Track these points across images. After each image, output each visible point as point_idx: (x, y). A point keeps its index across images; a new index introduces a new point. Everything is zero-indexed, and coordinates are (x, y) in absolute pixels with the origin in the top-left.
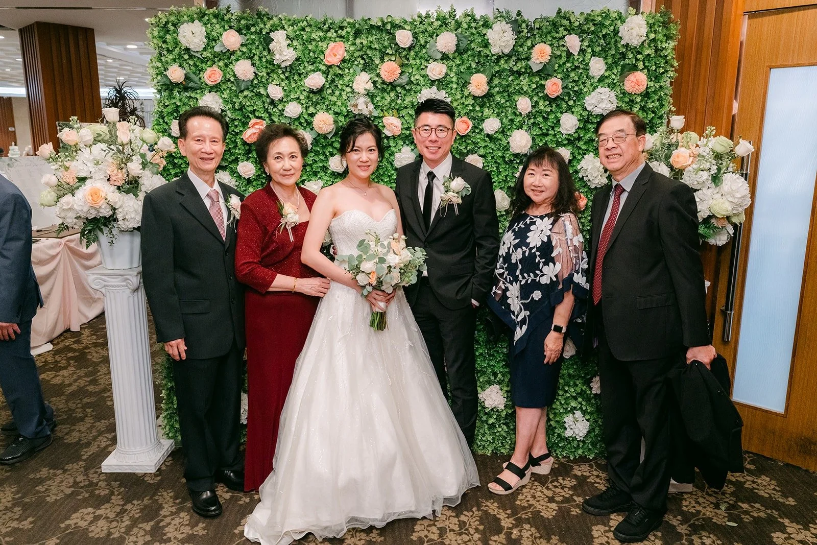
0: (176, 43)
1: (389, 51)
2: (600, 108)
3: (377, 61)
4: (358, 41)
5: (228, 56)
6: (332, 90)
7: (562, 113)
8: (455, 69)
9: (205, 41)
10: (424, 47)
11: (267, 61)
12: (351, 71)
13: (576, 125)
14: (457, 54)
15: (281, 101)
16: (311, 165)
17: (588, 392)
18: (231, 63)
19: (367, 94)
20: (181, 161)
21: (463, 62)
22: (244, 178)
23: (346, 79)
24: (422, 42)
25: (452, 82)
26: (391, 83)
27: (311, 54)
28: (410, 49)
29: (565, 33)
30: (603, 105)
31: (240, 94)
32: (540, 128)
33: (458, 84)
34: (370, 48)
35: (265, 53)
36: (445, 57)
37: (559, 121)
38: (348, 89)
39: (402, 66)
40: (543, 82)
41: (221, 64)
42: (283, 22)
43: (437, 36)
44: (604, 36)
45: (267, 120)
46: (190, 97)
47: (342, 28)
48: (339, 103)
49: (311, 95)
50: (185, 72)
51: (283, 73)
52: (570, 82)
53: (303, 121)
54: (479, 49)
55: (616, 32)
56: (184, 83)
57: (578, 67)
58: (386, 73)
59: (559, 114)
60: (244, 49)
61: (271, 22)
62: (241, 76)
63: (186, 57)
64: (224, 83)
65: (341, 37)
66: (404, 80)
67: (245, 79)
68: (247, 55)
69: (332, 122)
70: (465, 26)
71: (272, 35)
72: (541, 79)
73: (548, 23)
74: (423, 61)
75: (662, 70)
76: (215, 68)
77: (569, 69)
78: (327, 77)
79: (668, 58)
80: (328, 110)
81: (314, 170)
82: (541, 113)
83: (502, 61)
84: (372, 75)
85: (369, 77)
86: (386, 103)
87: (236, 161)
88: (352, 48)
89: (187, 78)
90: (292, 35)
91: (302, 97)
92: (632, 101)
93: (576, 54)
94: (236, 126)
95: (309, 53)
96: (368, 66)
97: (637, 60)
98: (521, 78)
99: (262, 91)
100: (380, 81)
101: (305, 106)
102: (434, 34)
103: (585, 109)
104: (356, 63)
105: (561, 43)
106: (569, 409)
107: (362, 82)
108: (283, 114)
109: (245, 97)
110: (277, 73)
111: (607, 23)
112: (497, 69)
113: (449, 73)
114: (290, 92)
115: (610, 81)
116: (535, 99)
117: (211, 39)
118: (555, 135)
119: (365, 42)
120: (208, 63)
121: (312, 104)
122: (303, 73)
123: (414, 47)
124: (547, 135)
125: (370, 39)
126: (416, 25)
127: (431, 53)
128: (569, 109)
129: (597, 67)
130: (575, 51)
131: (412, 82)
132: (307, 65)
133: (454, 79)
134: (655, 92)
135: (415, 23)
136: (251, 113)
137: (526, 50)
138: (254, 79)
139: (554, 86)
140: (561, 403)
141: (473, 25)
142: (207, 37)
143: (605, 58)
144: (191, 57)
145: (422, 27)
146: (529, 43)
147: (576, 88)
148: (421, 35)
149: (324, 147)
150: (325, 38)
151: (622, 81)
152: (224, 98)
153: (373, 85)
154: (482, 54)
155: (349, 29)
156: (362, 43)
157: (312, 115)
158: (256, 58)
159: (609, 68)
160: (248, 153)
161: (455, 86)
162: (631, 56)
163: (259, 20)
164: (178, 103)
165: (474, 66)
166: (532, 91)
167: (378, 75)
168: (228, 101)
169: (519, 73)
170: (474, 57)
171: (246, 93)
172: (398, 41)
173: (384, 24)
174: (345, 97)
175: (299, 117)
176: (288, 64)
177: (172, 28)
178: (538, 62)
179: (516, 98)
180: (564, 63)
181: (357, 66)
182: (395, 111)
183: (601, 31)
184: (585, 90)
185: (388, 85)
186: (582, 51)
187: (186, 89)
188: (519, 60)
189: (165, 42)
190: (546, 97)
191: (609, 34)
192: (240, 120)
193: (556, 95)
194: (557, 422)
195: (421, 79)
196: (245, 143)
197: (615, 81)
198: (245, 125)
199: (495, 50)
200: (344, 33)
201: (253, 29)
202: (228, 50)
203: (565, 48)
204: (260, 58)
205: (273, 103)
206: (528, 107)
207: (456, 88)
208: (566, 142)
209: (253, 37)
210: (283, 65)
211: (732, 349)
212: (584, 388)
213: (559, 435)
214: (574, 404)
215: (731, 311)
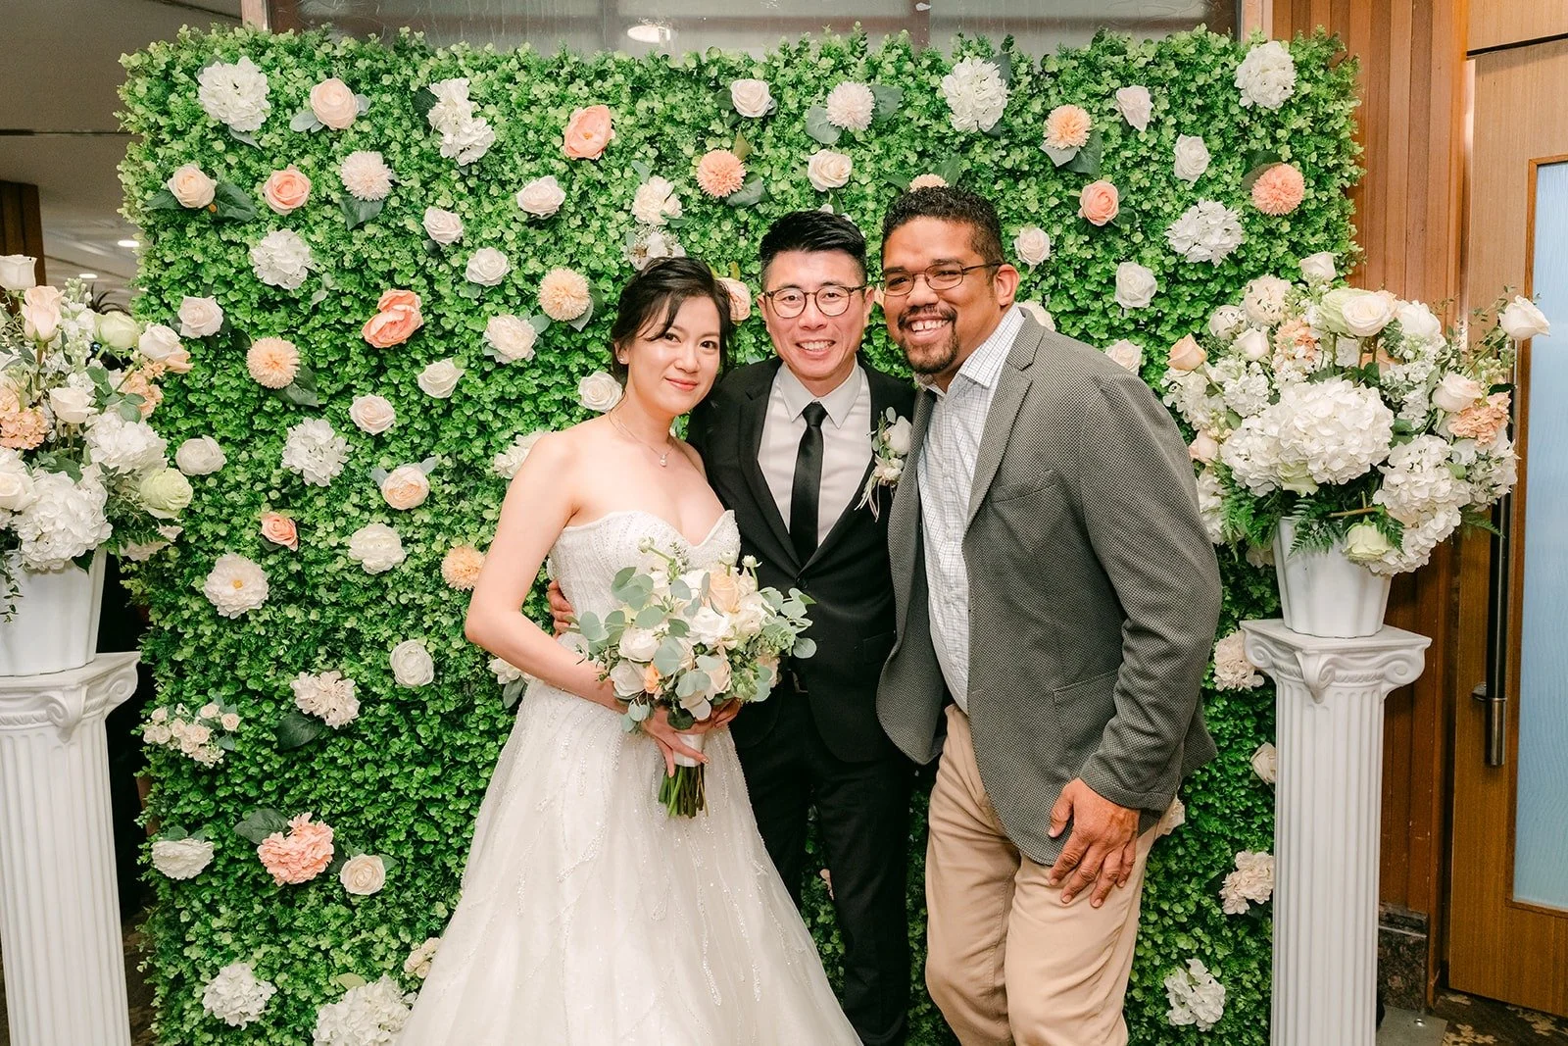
0: (196, 115)
1: (716, 126)
2: (1206, 247)
3: (689, 151)
4: (642, 105)
5: (323, 143)
6: (583, 219)
7: (1118, 262)
8: (870, 167)
9: (268, 105)
10: (796, 117)
11: (421, 155)
12: (628, 173)
13: (1151, 288)
14: (873, 134)
15: (458, 245)
16: (534, 398)
17: (1216, 912)
18: (333, 159)
19: (668, 227)
20: (204, 397)
21: (888, 150)
22: (368, 435)
23: (617, 192)
24: (793, 106)
25: (864, 198)
26: (722, 201)
27: (531, 135)
28: (767, 119)
29: (1117, 83)
30: (1213, 240)
31: (355, 233)
32: (1071, 297)
33: (878, 201)
34: (670, 119)
35: (417, 135)
36: (846, 140)
37: (1112, 281)
38: (622, 216)
39: (748, 159)
40: (1073, 193)
41: (308, 161)
42: (461, 62)
43: (827, 91)
44: (1201, 91)
45: (424, 292)
46: (231, 243)
47: (602, 75)
48: (600, 249)
49: (532, 231)
50: (215, 182)
51: (463, 179)
52: (1133, 193)
53: (511, 292)
54: (922, 122)
55: (1229, 83)
56: (213, 208)
57: (1147, 160)
58: (712, 176)
59: (1112, 263)
60: (366, 127)
61: (432, 62)
62: (357, 188)
63: (219, 146)
64: (314, 208)
65: (602, 96)
66: (755, 190)
67: (369, 197)
68: (372, 141)
69: (585, 293)
70: (890, 70)
71: (434, 88)
72: (1067, 187)
73: (1076, 64)
74: (794, 151)
75: (1331, 162)
76: (292, 170)
77: (1129, 164)
78: (569, 188)
79: (1342, 137)
80: (574, 265)
81: (542, 409)
82: (1069, 263)
83: (978, 148)
84: (677, 183)
85: (670, 186)
86: (713, 246)
87: (347, 392)
88: (629, 121)
89: (221, 196)
90: (482, 93)
91: (509, 236)
92: (1270, 232)
93: (1143, 129)
94: (346, 310)
95: (526, 133)
96: (666, 162)
97: (1275, 141)
98: (1022, 185)
99: (410, 224)
100: (696, 196)
101: (516, 256)
102: (821, 87)
103: (1168, 252)
104: (638, 155)
105: (1108, 105)
106: (1174, 956)
107: (655, 199)
108: (462, 279)
109: (369, 239)
110: (447, 181)
111: (1208, 59)
112: (967, 165)
113: (857, 176)
114: (481, 223)
115: (1219, 188)
116: (1057, 230)
117: (283, 105)
118: (1104, 313)
119: (658, 106)
120: (275, 161)
121: (535, 254)
122: (510, 182)
123: (773, 118)
124: (1086, 311)
125: (670, 99)
126: (776, 68)
127: (814, 130)
128: (1134, 253)
129: (1191, 156)
130: (1140, 121)
131: (771, 198)
132: (519, 161)
133: (870, 190)
134: (1318, 211)
135: (775, 64)
136: (383, 278)
137: (1030, 120)
138: (389, 197)
139: (1099, 200)
140: (1155, 944)
141: (909, 67)
142: (274, 97)
143: (1206, 138)
144: (233, 145)
145: (791, 75)
146: (1036, 107)
147: (1146, 206)
148: (788, 92)
149: (564, 354)
150: (563, 99)
151: (1247, 188)
152: (316, 243)
153: (680, 205)
154: (930, 134)
155: (619, 78)
156: (651, 110)
157: (533, 279)
158: (395, 147)
159: (1217, 159)
160: (377, 376)
161: (871, 205)
162: (1262, 132)
163: (402, 60)
164: (199, 258)
165: (913, 159)
166: (1049, 213)
167: (692, 183)
168: (324, 251)
169: (1015, 175)
170: (913, 140)
171: (370, 230)
172: (736, 104)
173: (701, 67)
174: (613, 234)
175: (502, 286)
176: (474, 156)
177: (184, 78)
178: (1062, 145)
179: (1013, 230)
180: (1116, 151)
181: (642, 160)
182: (734, 265)
183: (1193, 80)
184: (1168, 208)
185: (715, 206)
186: (1156, 125)
187: (219, 223)
188: (1014, 144)
189: (166, 113)
190: (1085, 226)
191: (1210, 86)
192: (356, 296)
193: (1110, 217)
194: (1146, 990)
195: (793, 191)
196: (369, 350)
197: (1231, 188)
198: (368, 306)
199: (962, 121)
200: (608, 85)
201: (386, 80)
202: (326, 128)
203: (1117, 117)
204: (405, 148)
205: (436, 252)
206: (1042, 250)
207: (875, 211)
208: (1130, 327)
209: (386, 98)
210: (463, 160)
211: (1506, 783)
212: (1206, 902)
213: (1153, 1022)
214: (1183, 943)
215: (1501, 695)
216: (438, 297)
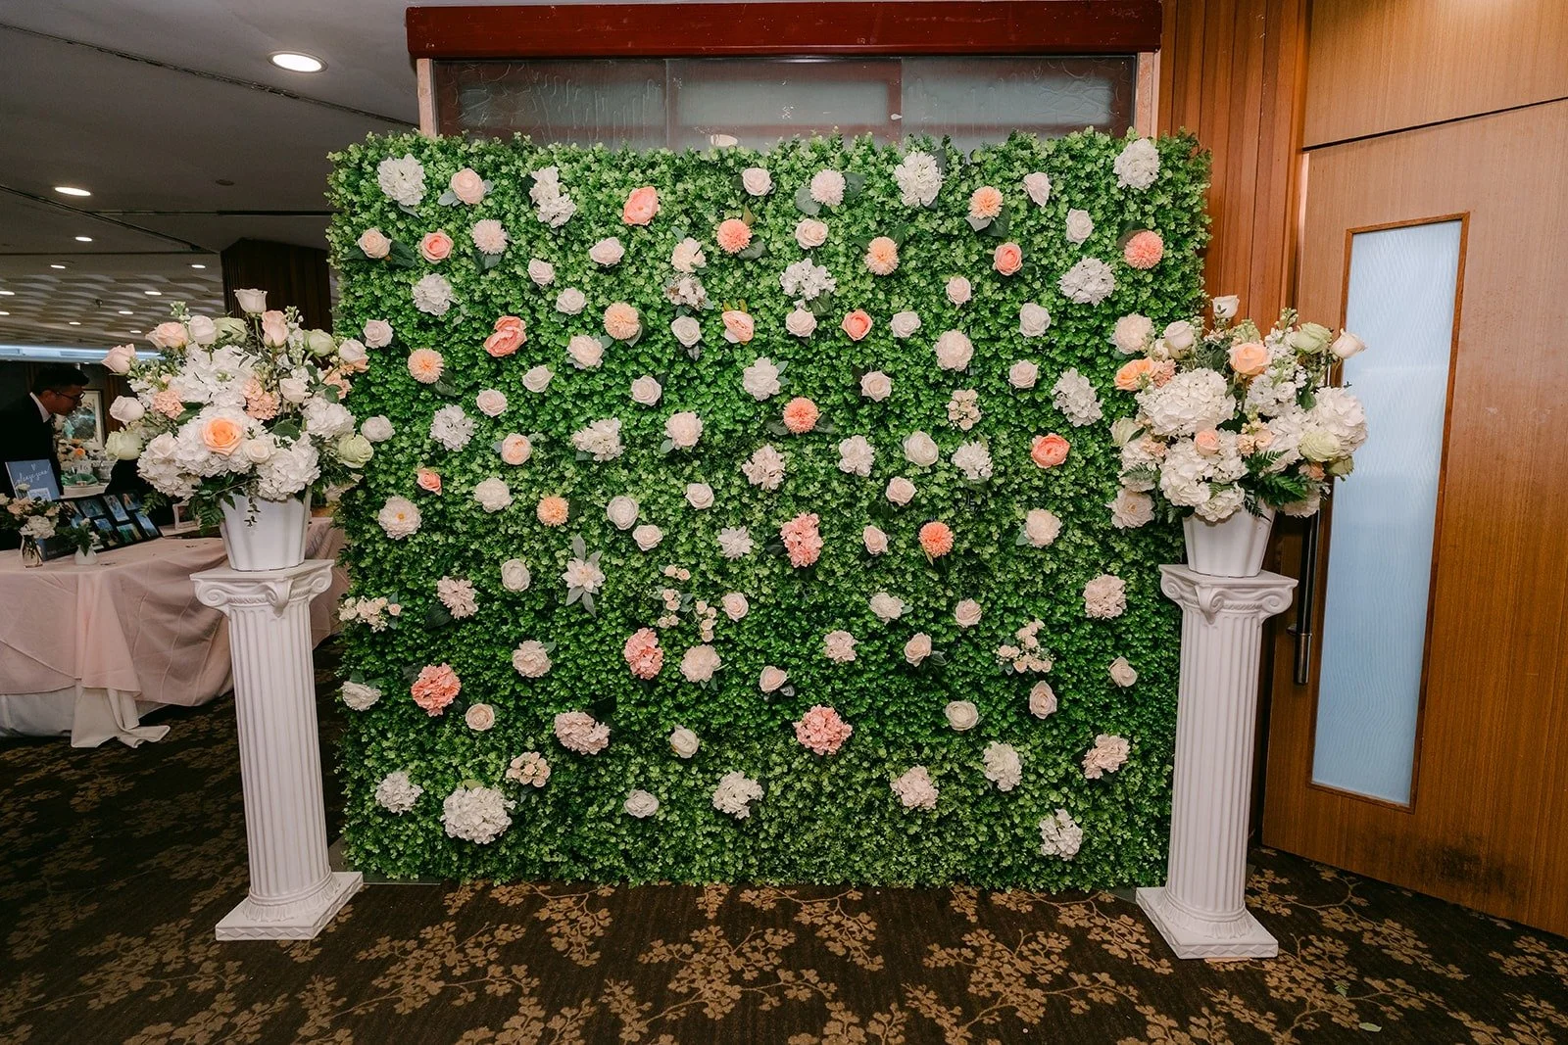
0: (379, 194)
1: (732, 202)
2: (1087, 292)
3: (712, 219)
4: (680, 186)
5: (460, 215)
6: (637, 268)
7: (1022, 303)
8: (841, 232)
9: (424, 187)
10: (790, 196)
11: (527, 223)
12: (669, 235)
13: (1046, 322)
14: (845, 208)
15: (551, 286)
16: (601, 394)
17: (1080, 777)
18: (468, 225)
19: (696, 274)
20: (381, 389)
21: (855, 220)
22: (489, 417)
23: (661, 249)
24: (787, 188)
25: (837, 254)
26: (735, 255)
27: (602, 208)
28: (768, 197)
29: (1024, 171)
30: (1091, 287)
31: (482, 277)
32: (987, 328)
33: (847, 256)
34: (700, 197)
35: (524, 208)
36: (825, 212)
37: (1017, 316)
38: (664, 266)
39: (755, 226)
40: (989, 251)
41: (451, 226)
42: (555, 157)
43: (812, 176)
44: (1089, 177)
45: (527, 318)
46: (399, 283)
47: (653, 165)
48: (648, 289)
49: (601, 276)
50: (390, 241)
51: (555, 238)
52: (1035, 252)
53: (588, 319)
54: (881, 199)
55: (1108, 170)
56: (388, 258)
57: (1045, 228)
58: (727, 238)
59: (1017, 303)
60: (490, 202)
61: (535, 156)
62: (484, 247)
63: (392, 216)
64: (456, 260)
65: (653, 181)
66: (760, 247)
67: (492, 252)
68: (495, 212)
69: (636, 319)
70: (858, 161)
71: (534, 175)
72: (985, 247)
73: (995, 156)
74: (788, 220)
75: (1186, 230)
76: (441, 233)
77: (1033, 230)
78: (628, 246)
79: (1195, 211)
80: (630, 301)
81: (607, 401)
82: (986, 303)
83: (921, 218)
84: (703, 242)
85: (699, 244)
86: (728, 288)
87: (475, 388)
88: (670, 198)
89: (394, 249)
90: (568, 177)
91: (586, 280)
92: (1138, 282)
93: (1043, 204)
94: (476, 330)
95: (598, 207)
96: (697, 228)
97: (1144, 214)
98: (953, 246)
99: (519, 270)
100: (717, 253)
101: (590, 294)
102: (805, 175)
103: (1060, 296)
104: (676, 222)
105: (1018, 187)
106: (1047, 807)
107: (687, 253)
108: (554, 310)
109: (492, 281)
110: (545, 241)
111: (1094, 153)
112: (912, 231)
113: (832, 238)
114: (566, 270)
115: (1100, 249)
116: (977, 279)
117: (435, 187)
118: (1011, 340)
119: (690, 187)
120: (430, 226)
121: (603, 292)
122: (588, 241)
123: (773, 196)
124: (998, 339)
125: (699, 183)
126: (776, 160)
127: (802, 206)
128: (1034, 296)
129: (1079, 225)
130: (1041, 199)
131: (771, 254)
132: (594, 226)
133: (841, 249)
134: (1175, 267)
135: (775, 157)
136: (501, 309)
137: (959, 198)
138: (505, 252)
139: (1008, 257)
140: (1033, 796)
141: (871, 159)
142: (429, 181)
143: (1091, 212)
144: (402, 216)
145: (786, 164)
146: (964, 188)
147: (1044, 262)
148: (784, 177)
149: (623, 363)
150: (625, 182)
151: (1120, 248)
152: (456, 283)
153: (704, 258)
154: (887, 208)
155: (664, 167)
156: (686, 190)
157: (602, 310)
158: (510, 216)
159: (1099, 227)
160: (495, 376)
161: (842, 260)
162: (1133, 207)
163: (516, 156)
164: (378, 293)
165: (873, 226)
166: (972, 267)
167: (714, 242)
168: (461, 289)
169: (948, 238)
170: (874, 212)
171: (492, 275)
172: (746, 186)
173: (723, 160)
174: (658, 279)
175: (581, 316)
176: (562, 220)
177: (370, 169)
178: (981, 216)
179: (945, 278)
180: (1024, 221)
181: (679, 226)
182: (742, 302)
183: (1083, 168)
184: (1060, 264)
185: (730, 259)
186: (1053, 201)
187: (392, 269)
188: (948, 215)
189: (358, 193)
190: (996, 276)
191: (1096, 173)
192: (483, 320)
193: (1014, 269)
194: (1026, 829)
195: (787, 249)
196: (490, 359)
197: (1109, 249)
198: (490, 328)
199: (908, 199)
200: (656, 172)
201: (504, 169)
202: (463, 203)
203: (1024, 196)
204: (517, 218)
205: (536, 290)
206: (965, 292)
207: (845, 264)
208: (1030, 351)
209: (505, 182)
210: (554, 224)
211: (1310, 698)
212: (1072, 769)
213: (1030, 852)
214: (1054, 797)
215: (1307, 631)
216: (537, 322)
